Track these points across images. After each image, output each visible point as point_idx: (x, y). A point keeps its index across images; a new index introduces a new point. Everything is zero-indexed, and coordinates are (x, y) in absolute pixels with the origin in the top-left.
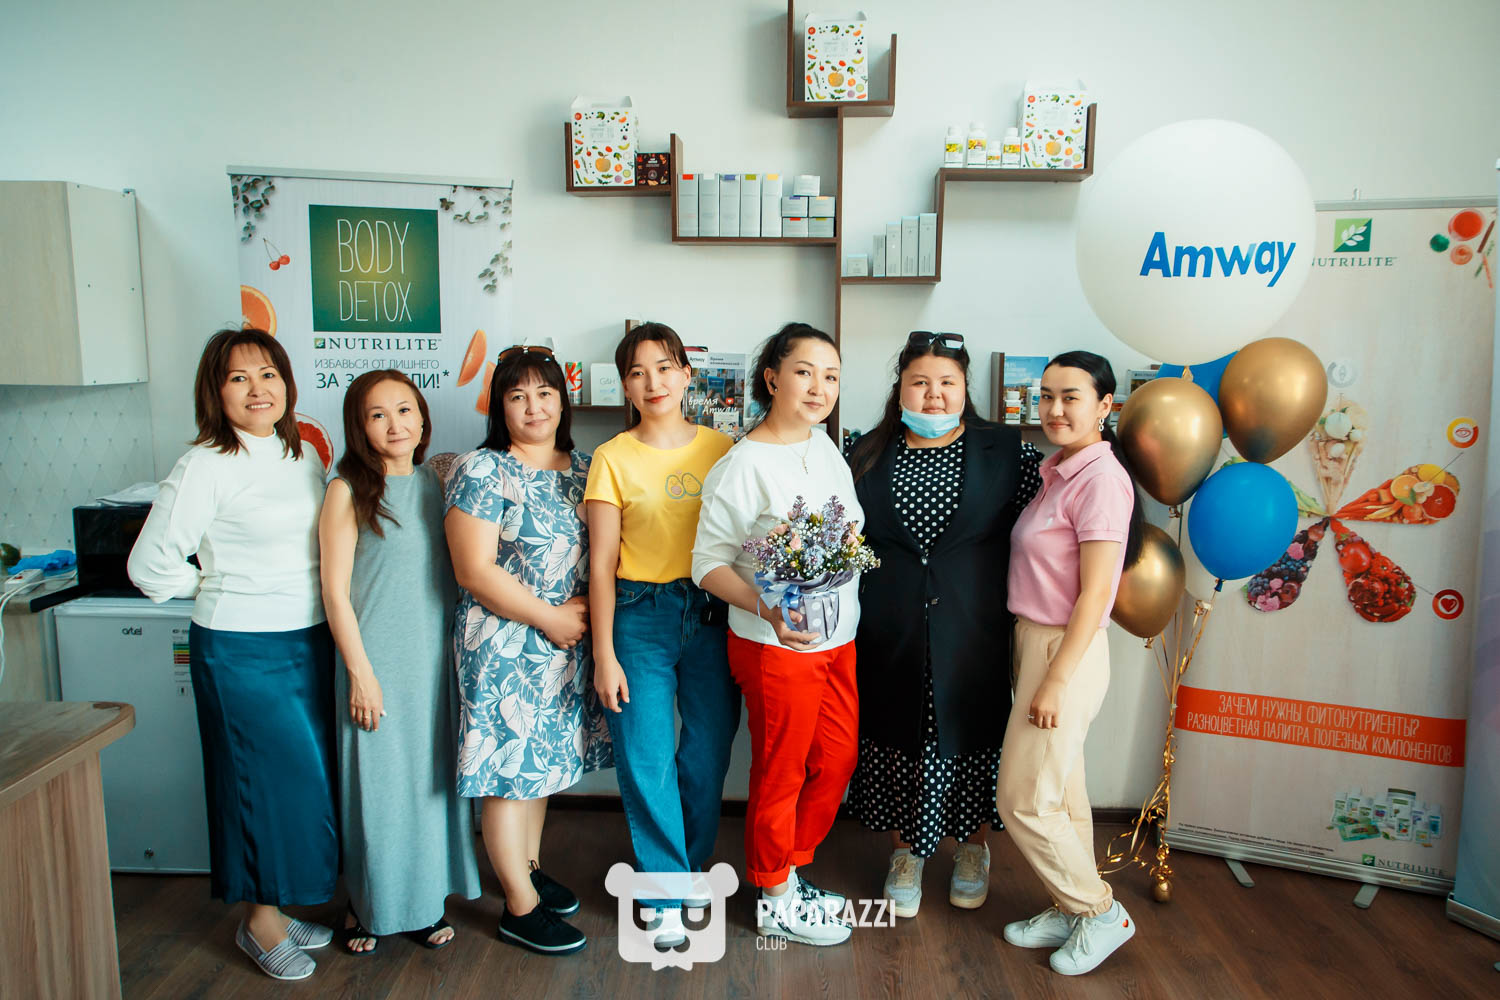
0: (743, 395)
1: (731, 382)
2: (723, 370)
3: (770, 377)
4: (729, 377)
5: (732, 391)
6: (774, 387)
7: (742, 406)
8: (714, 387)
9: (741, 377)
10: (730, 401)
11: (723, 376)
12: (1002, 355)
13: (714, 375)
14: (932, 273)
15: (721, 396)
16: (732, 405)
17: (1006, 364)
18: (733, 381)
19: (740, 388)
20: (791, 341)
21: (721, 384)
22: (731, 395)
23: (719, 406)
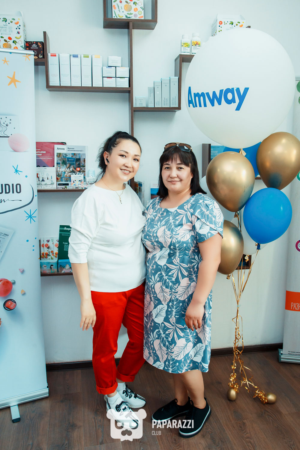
0: (85, 166)
1: (78, 160)
2: (74, 154)
3: (106, 156)
4: (78, 157)
5: (79, 164)
6: (108, 162)
7: (85, 172)
8: (70, 163)
9: (83, 157)
10: (78, 169)
11: (74, 157)
12: (210, 145)
13: (70, 156)
14: (177, 106)
15: (74, 167)
16: (80, 171)
17: (212, 149)
18: (80, 159)
19: (83, 163)
20: (118, 140)
21: (73, 161)
22: (79, 166)
23: (73, 172)
